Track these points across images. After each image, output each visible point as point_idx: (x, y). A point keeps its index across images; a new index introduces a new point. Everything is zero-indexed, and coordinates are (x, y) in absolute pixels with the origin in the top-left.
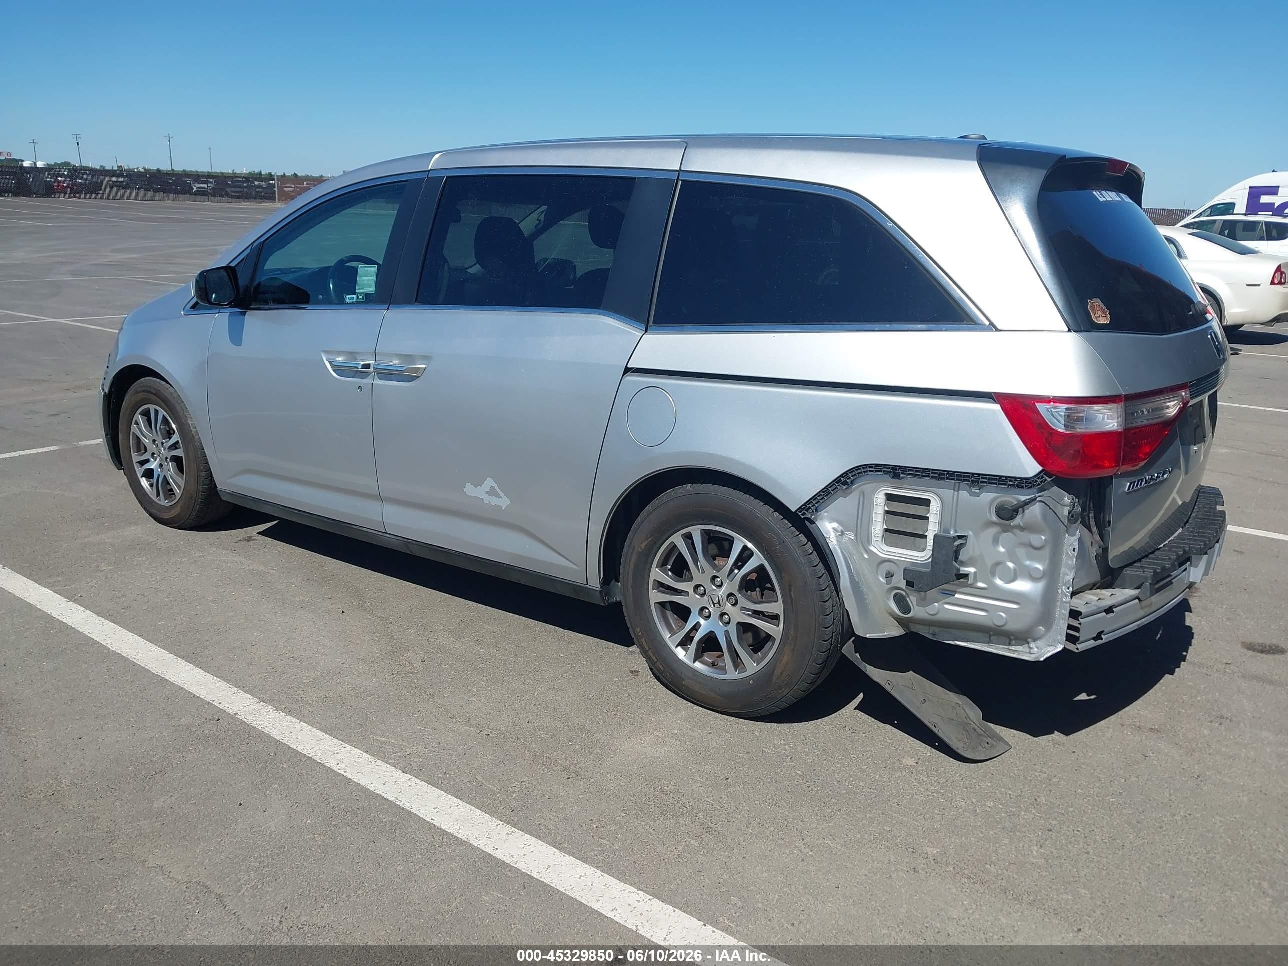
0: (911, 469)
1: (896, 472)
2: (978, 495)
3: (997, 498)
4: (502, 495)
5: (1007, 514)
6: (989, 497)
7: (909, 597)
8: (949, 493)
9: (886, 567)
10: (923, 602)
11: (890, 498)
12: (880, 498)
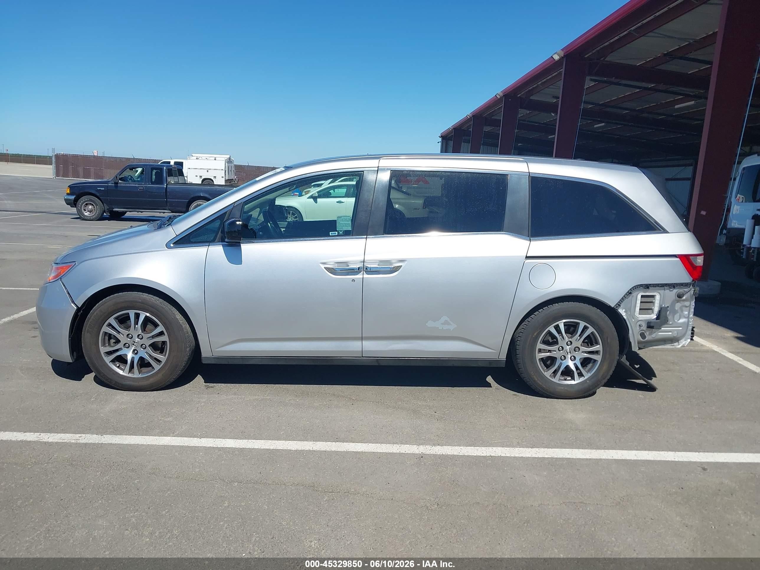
0: (653, 285)
1: (647, 287)
2: (672, 291)
3: (677, 291)
4: (451, 323)
5: (680, 296)
6: (675, 291)
7: (646, 333)
8: (662, 292)
9: (639, 323)
10: (650, 334)
11: (642, 296)
12: (639, 297)
